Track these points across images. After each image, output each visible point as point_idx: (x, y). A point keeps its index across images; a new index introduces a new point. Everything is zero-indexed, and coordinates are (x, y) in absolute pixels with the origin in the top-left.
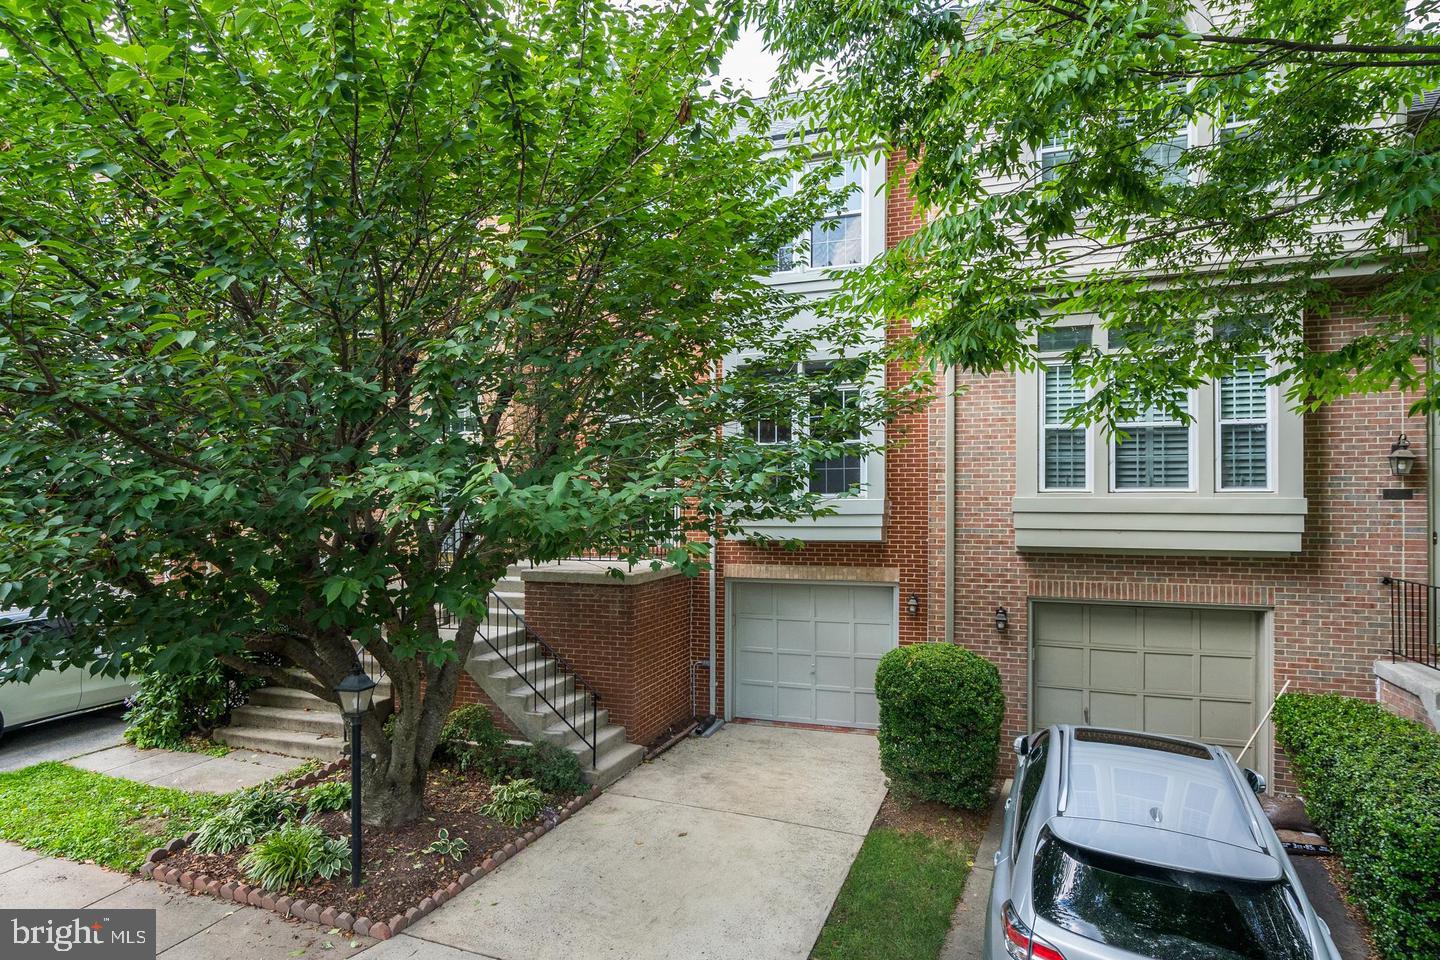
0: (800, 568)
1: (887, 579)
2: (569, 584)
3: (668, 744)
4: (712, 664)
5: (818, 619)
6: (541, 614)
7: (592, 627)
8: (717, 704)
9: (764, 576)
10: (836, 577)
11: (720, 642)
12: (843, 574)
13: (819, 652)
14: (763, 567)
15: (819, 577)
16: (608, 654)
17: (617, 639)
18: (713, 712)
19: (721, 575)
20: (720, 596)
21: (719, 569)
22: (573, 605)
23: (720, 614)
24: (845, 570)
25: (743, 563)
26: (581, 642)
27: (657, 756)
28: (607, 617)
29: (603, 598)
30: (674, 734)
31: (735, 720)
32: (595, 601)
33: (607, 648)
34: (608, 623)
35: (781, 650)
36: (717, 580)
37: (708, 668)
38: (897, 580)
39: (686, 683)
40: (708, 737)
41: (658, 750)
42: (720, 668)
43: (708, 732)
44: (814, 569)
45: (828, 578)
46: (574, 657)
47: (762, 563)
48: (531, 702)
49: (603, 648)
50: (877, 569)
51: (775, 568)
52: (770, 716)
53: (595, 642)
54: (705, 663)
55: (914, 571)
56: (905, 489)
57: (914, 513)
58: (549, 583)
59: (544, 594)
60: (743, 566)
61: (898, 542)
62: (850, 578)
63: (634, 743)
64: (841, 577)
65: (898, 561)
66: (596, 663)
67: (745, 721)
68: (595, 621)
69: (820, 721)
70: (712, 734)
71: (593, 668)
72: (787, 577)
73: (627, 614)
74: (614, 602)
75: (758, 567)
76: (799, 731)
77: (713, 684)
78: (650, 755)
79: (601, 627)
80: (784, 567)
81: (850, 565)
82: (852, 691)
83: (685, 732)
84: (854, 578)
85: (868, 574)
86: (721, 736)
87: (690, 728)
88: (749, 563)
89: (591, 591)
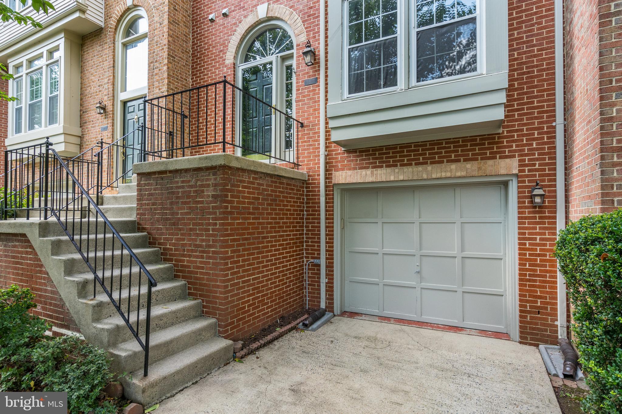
0: (405, 169)
1: (503, 172)
2: (170, 172)
3: (269, 337)
4: (323, 262)
5: (422, 220)
6: (148, 204)
7: (189, 213)
8: (327, 299)
9: (370, 179)
10: (444, 175)
11: (330, 242)
12: (451, 171)
13: (424, 252)
14: (369, 172)
15: (425, 176)
16: (202, 240)
17: (209, 224)
18: (323, 305)
19: (330, 182)
20: (329, 202)
21: (328, 177)
22: (173, 193)
23: (330, 218)
24: (453, 166)
25: (350, 169)
26: (180, 229)
27: (252, 352)
28: (202, 202)
29: (199, 183)
30: (281, 326)
31: (344, 313)
32: (191, 187)
33: (202, 235)
34: (202, 209)
35: (386, 250)
36: (326, 187)
37: (319, 265)
38: (515, 171)
39: (300, 278)
40: (314, 330)
41: (255, 345)
42: (330, 266)
43: (315, 326)
44: (420, 168)
45: (434, 176)
46: (174, 245)
47: (367, 168)
48: (91, 287)
49: (198, 235)
50: (490, 162)
51: (379, 171)
52: (376, 311)
53: (191, 230)
54: (316, 261)
55: (537, 159)
56: (524, 73)
57: (536, 97)
58: (154, 173)
59: (151, 185)
60: (349, 172)
61: (517, 131)
62: (459, 174)
63: (226, 338)
64: (448, 175)
65: (515, 151)
66: (192, 251)
67: (353, 315)
68: (190, 208)
69: (425, 318)
70: (319, 327)
71: (190, 256)
72: (392, 178)
73: (220, 198)
74: (208, 186)
75: (364, 172)
76: (406, 328)
77: (324, 280)
78: (243, 353)
79: (197, 214)
80: (389, 170)
81: (459, 161)
82: (460, 290)
83: (292, 325)
84: (463, 174)
85: (479, 169)
86: (328, 330)
87: (298, 321)
88: (355, 169)
89: (188, 177)
